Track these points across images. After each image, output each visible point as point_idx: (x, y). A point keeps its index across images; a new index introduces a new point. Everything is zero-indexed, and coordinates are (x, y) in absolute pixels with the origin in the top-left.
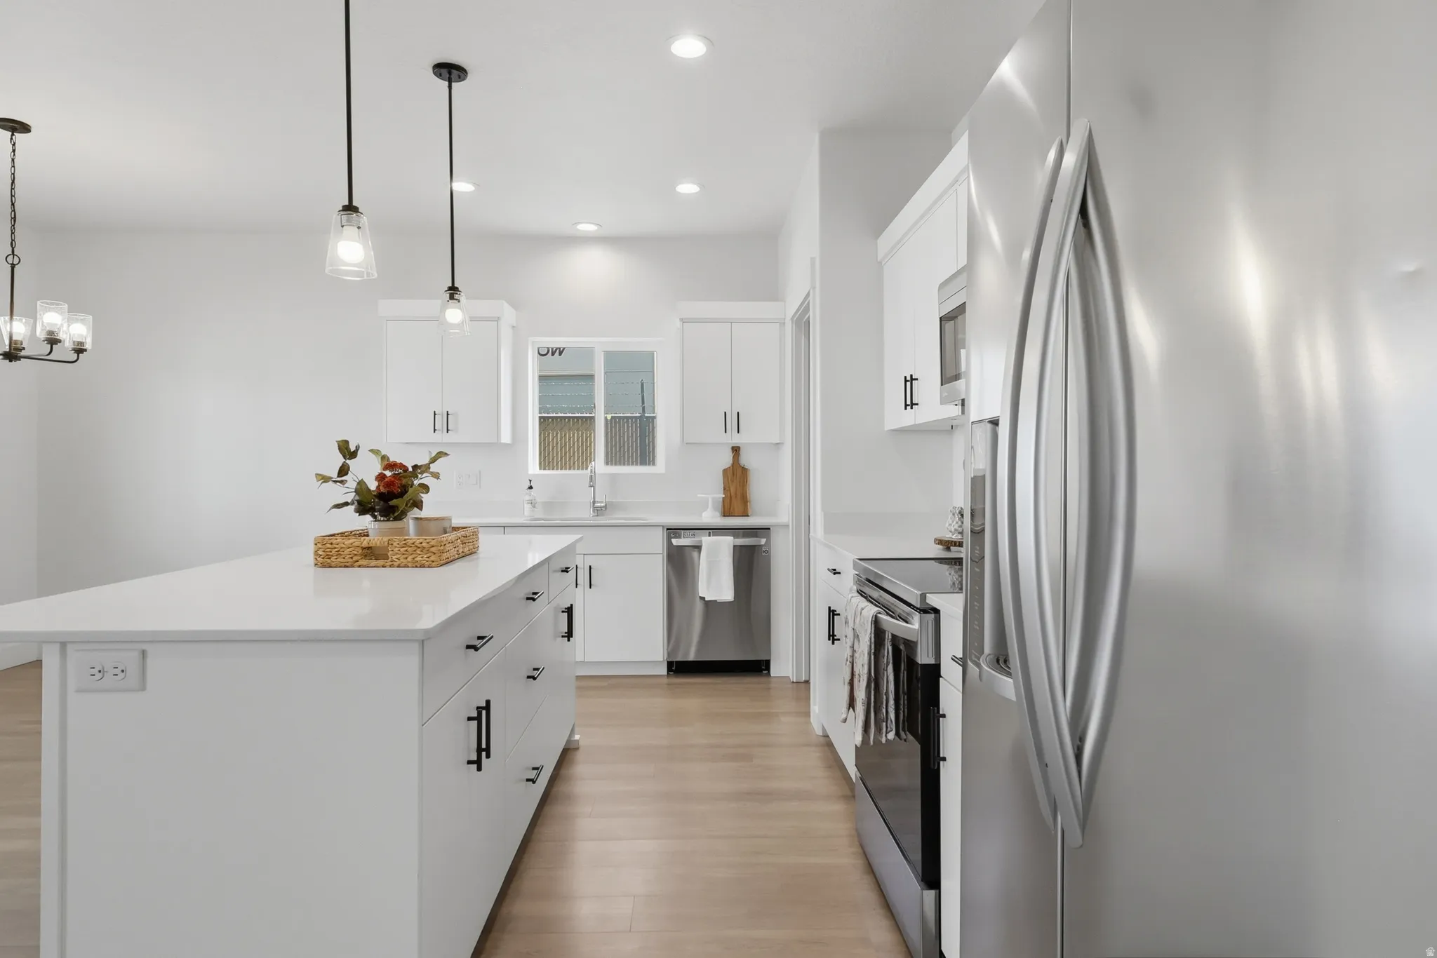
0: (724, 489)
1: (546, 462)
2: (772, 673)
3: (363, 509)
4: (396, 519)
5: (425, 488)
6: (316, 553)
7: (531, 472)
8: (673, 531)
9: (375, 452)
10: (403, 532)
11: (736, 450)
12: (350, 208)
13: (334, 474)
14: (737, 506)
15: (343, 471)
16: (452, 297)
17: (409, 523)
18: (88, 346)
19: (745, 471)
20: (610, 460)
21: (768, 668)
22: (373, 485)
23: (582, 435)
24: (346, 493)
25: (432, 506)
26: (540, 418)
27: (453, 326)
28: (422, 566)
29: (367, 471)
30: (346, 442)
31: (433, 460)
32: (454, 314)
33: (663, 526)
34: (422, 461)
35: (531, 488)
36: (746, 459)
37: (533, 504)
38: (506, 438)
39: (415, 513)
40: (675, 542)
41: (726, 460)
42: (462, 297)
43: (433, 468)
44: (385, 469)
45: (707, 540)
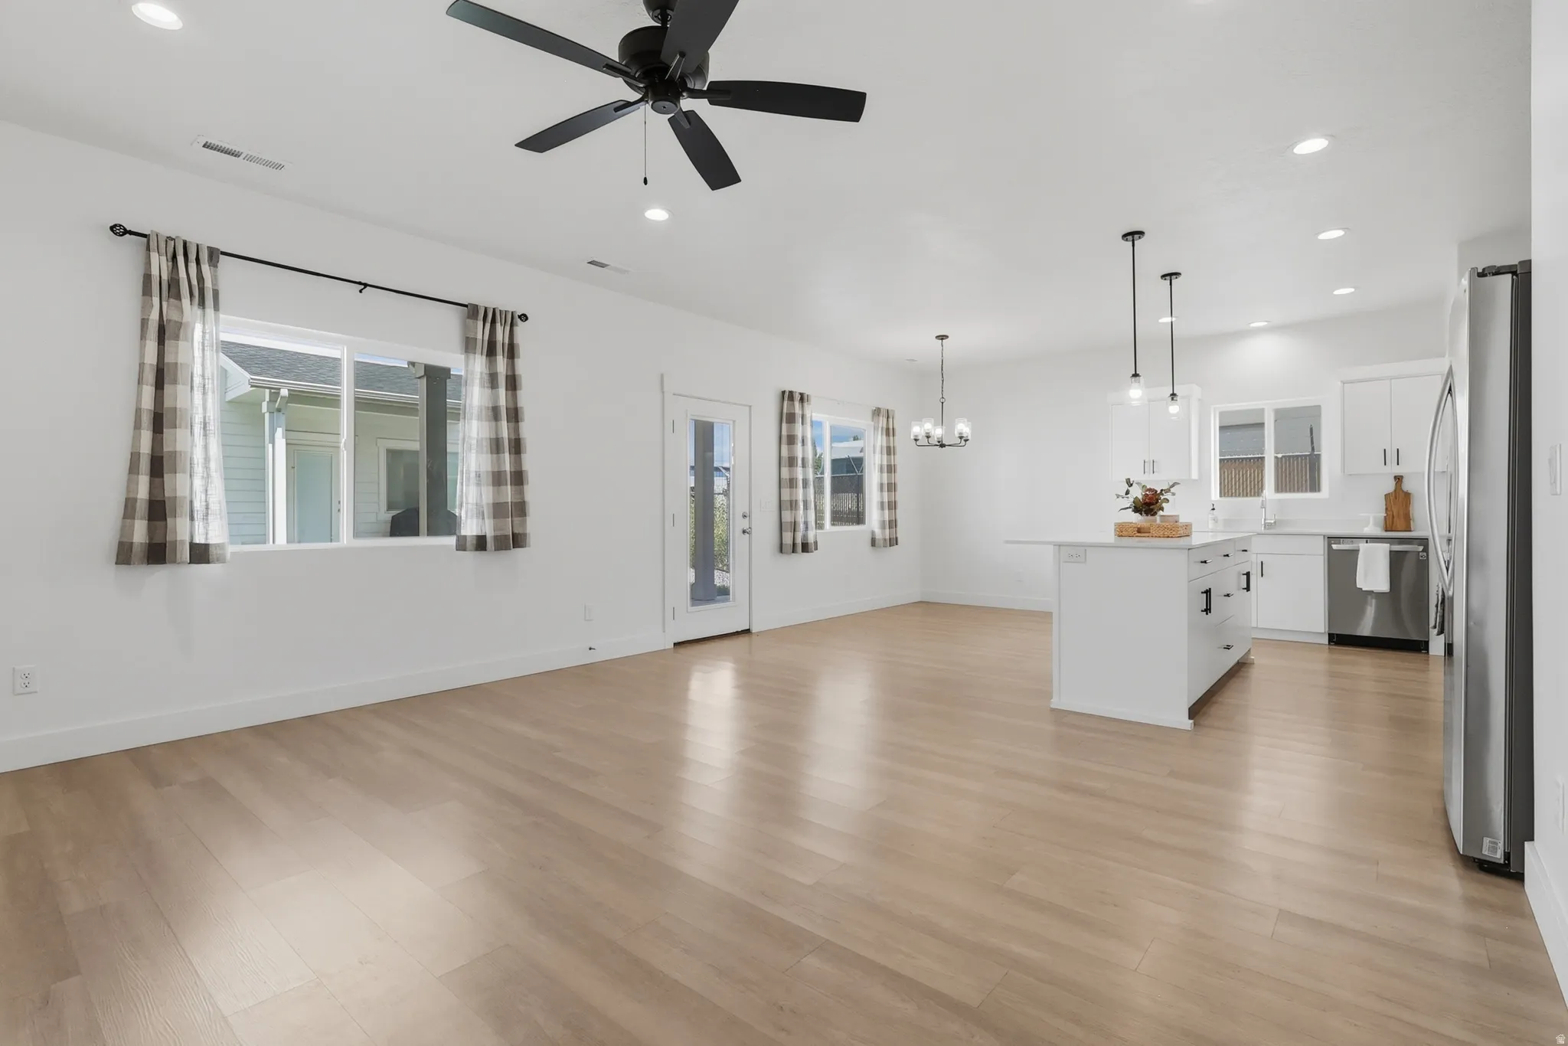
0: (1386, 509)
1: (1225, 492)
2: (1430, 653)
3: (1137, 510)
4: (1152, 515)
5: (1167, 501)
6: (1115, 530)
7: (1213, 498)
8: (1331, 539)
9: (1138, 483)
10: (1156, 521)
11: (1399, 479)
12: (1136, 375)
13: (1123, 494)
14: (1400, 523)
15: (1127, 493)
16: (1172, 399)
17: (1157, 517)
18: (969, 438)
19: (1407, 495)
20: (1279, 488)
21: (1427, 649)
22: (1140, 497)
23: (1254, 472)
24: (1128, 502)
25: (1168, 510)
26: (1221, 460)
27: (1174, 415)
28: (1168, 537)
29: (1137, 493)
30: (1129, 479)
31: (1173, 486)
32: (1174, 409)
33: (1324, 536)
34: (1165, 487)
35: (1213, 509)
36: (1407, 486)
37: (1215, 520)
38: (1195, 475)
39: (1161, 513)
40: (1334, 547)
41: (1390, 486)
42: (1178, 398)
43: (1172, 490)
44: (1147, 491)
45: (1363, 546)
